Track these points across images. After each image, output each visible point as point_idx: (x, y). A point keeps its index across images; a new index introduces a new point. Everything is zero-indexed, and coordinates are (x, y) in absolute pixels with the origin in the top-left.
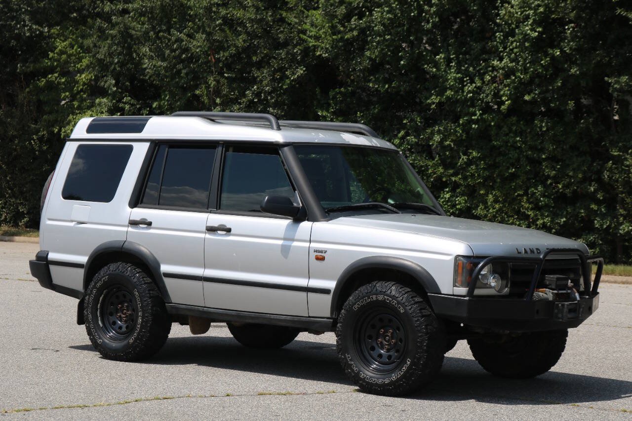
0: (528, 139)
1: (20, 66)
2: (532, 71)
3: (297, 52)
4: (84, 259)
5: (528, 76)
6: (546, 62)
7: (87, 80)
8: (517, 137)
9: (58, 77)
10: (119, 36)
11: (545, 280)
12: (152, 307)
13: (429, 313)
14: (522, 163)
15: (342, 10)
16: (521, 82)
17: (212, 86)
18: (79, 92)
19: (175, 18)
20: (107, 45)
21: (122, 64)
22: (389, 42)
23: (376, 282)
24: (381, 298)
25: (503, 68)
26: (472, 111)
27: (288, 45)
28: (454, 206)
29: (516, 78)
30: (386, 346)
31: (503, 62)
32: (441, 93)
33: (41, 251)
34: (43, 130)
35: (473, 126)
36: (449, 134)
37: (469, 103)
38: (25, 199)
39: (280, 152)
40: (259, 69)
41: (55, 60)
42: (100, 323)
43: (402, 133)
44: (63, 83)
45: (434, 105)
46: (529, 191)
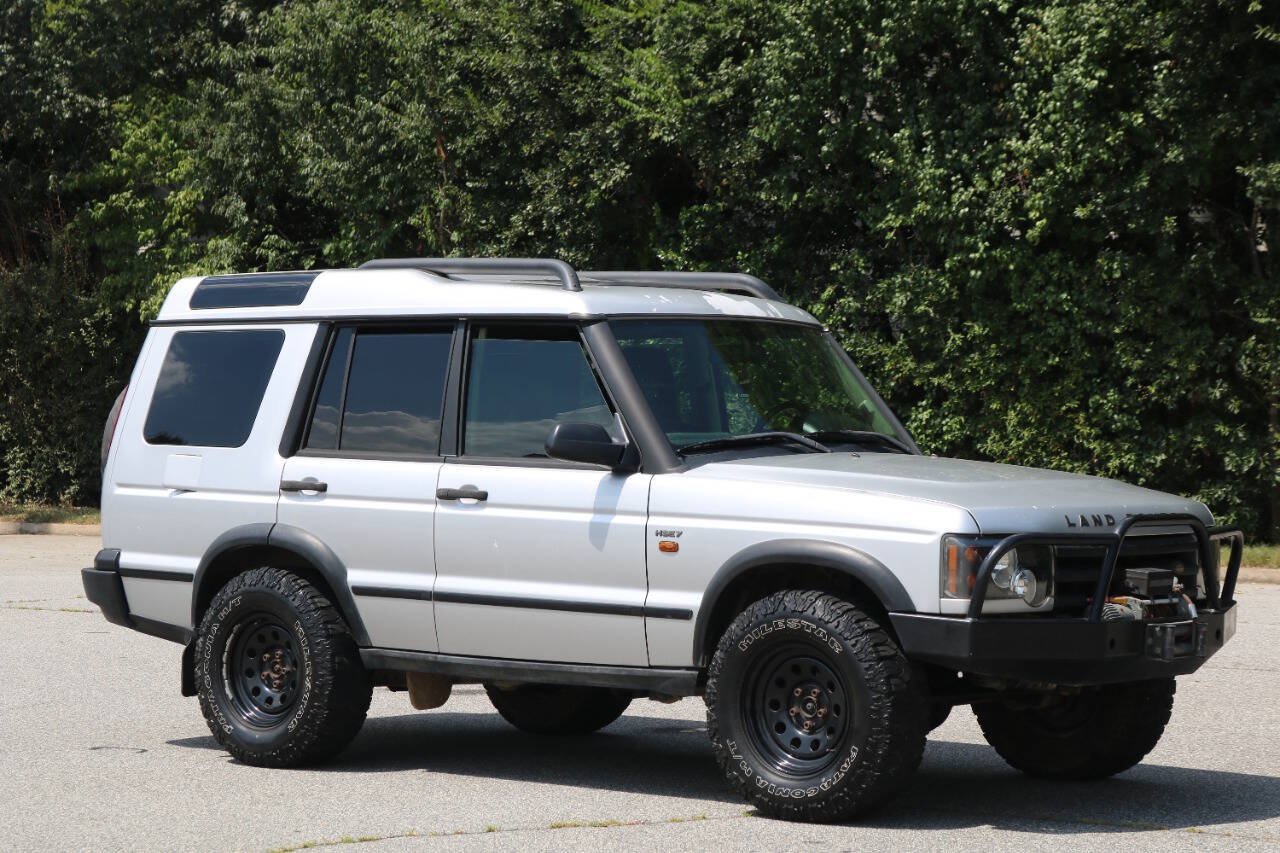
0: (1085, 295)
1: (54, 178)
2: (1089, 158)
3: (612, 132)
4: (192, 564)
5: (1080, 169)
6: (1118, 138)
7: (190, 202)
8: (1062, 292)
9: (131, 197)
10: (250, 113)
11: (1126, 578)
12: (333, 656)
13: (893, 652)
14: (1073, 345)
15: (700, 47)
16: (1067, 182)
17: (441, 207)
18: (172, 228)
19: (364, 71)
20: (227, 132)
21: (259, 169)
22: (797, 107)
23: (782, 593)
24: (793, 624)
25: (1029, 155)
26: (969, 243)
27: (593, 120)
28: (939, 435)
29: (1056, 173)
30: (808, 722)
31: (1029, 142)
32: (905, 208)
33: (105, 549)
34: (104, 307)
35: (973, 273)
36: (924, 291)
37: (962, 228)
38: (72, 447)
39: (582, 334)
40: (535, 170)
41: (124, 165)
42: (228, 691)
43: (829, 291)
44: (142, 210)
45: (892, 233)
46: (1091, 400)
